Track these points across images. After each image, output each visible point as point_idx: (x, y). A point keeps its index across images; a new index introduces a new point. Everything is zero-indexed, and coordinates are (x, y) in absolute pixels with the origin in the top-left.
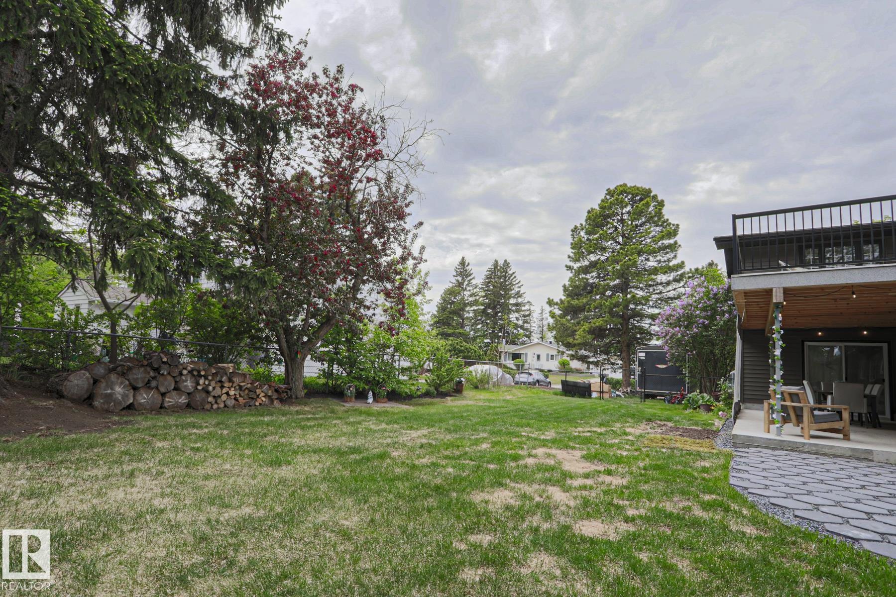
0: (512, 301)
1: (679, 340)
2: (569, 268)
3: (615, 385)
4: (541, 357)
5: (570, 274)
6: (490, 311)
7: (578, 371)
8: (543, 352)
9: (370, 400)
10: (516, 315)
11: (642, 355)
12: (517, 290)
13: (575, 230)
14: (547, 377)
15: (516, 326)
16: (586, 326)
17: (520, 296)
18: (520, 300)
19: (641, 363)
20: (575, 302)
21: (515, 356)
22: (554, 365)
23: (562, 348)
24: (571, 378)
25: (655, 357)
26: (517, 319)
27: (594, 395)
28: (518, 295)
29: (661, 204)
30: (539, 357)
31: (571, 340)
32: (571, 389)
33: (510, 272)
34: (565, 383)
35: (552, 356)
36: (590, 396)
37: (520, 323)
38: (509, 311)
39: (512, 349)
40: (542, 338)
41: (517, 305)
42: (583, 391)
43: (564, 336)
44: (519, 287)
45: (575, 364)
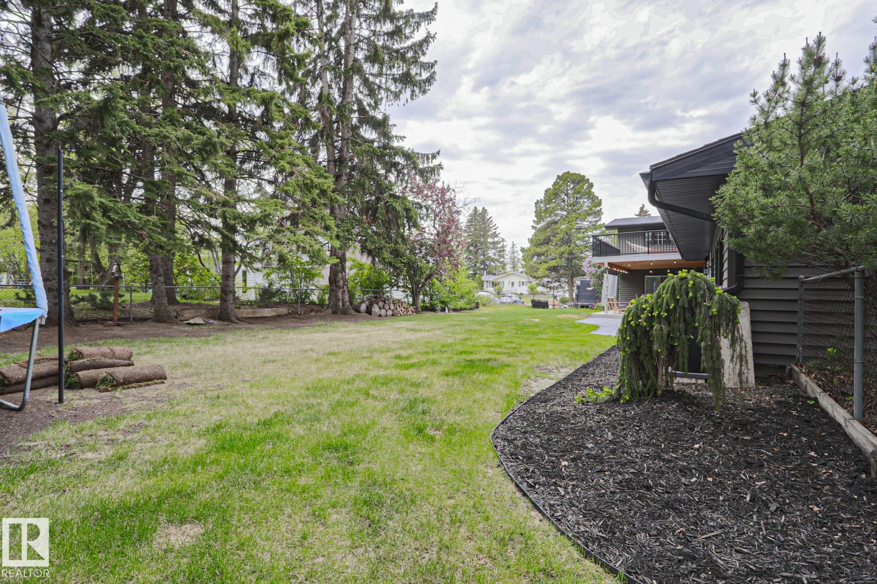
0: (490, 240)
1: (593, 274)
2: (533, 227)
3: (564, 301)
4: (515, 284)
5: (534, 231)
6: (472, 248)
7: (542, 293)
8: (516, 280)
9: (447, 311)
10: (493, 251)
11: (578, 283)
12: (494, 231)
13: (537, 203)
14: (520, 298)
15: (493, 260)
16: (545, 266)
17: (497, 236)
18: (496, 239)
19: (578, 287)
20: (538, 250)
21: (494, 284)
22: (524, 290)
23: (531, 279)
24: (537, 298)
25: (586, 284)
26: (495, 255)
27: (550, 307)
28: (495, 235)
29: (591, 185)
30: (513, 284)
31: (536, 274)
32: (536, 304)
33: (488, 217)
34: (533, 302)
35: (523, 283)
36: (548, 307)
37: (497, 257)
38: (488, 248)
39: (492, 278)
40: (514, 267)
41: (494, 243)
42: (545, 305)
43: (532, 272)
44: (495, 229)
45: (540, 289)
